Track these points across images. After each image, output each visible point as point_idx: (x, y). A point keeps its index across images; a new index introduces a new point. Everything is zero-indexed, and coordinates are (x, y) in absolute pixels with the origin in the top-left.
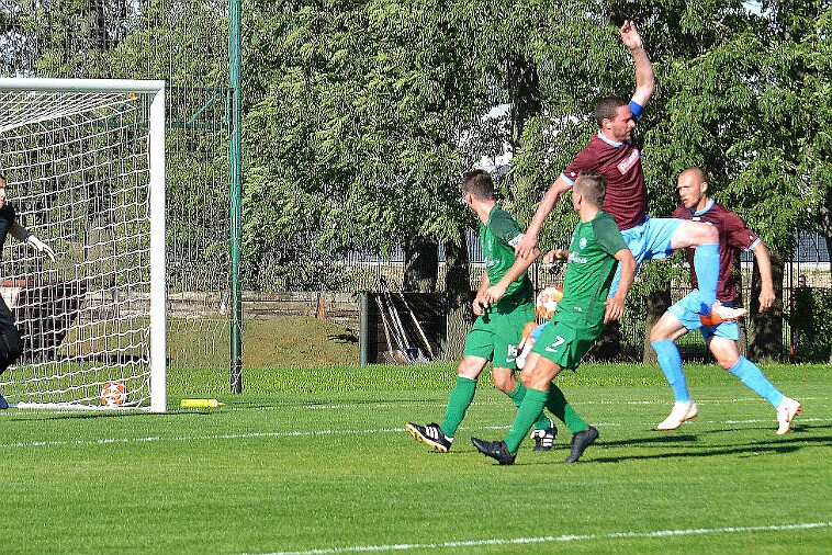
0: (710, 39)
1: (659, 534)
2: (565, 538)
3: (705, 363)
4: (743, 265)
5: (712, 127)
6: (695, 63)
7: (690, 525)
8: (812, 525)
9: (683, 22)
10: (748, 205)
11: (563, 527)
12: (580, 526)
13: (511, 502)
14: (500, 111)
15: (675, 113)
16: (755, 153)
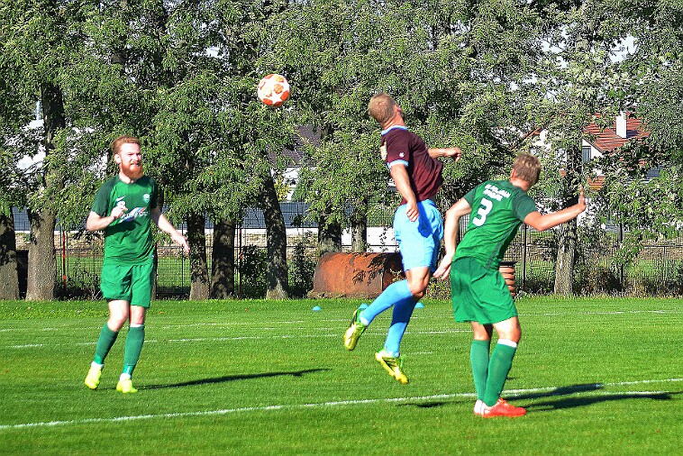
0: (183, 74)
1: (119, 419)
2: (52, 424)
3: (180, 299)
4: (207, 231)
5: (185, 135)
6: (173, 90)
7: (142, 413)
8: (226, 411)
9: (164, 62)
10: (211, 190)
11: (51, 416)
12: (65, 414)
13: (19, 399)
14: (37, 123)
15: (159, 125)
16: (214, 153)
